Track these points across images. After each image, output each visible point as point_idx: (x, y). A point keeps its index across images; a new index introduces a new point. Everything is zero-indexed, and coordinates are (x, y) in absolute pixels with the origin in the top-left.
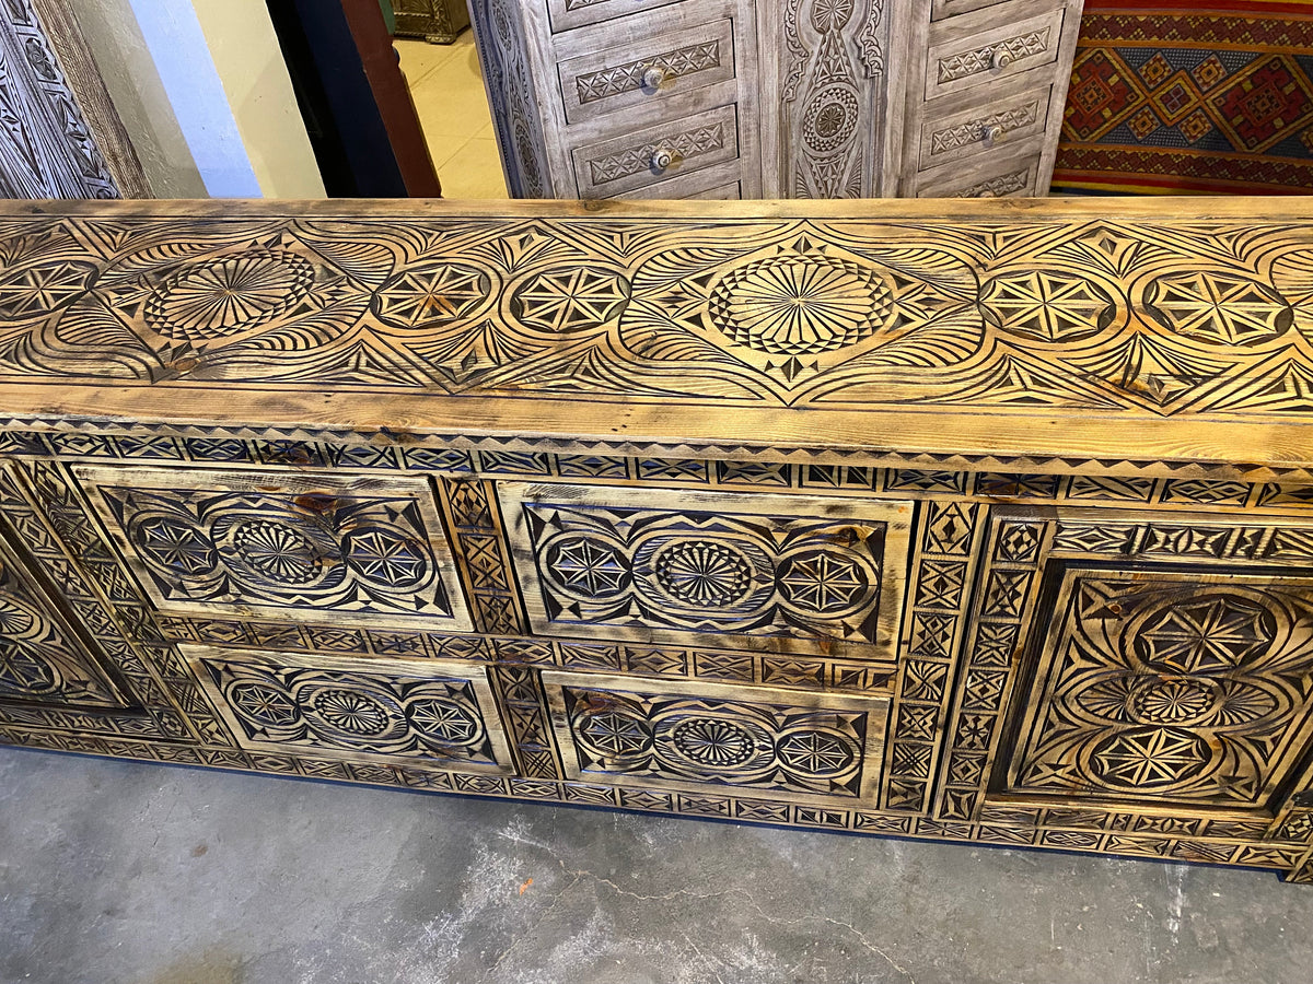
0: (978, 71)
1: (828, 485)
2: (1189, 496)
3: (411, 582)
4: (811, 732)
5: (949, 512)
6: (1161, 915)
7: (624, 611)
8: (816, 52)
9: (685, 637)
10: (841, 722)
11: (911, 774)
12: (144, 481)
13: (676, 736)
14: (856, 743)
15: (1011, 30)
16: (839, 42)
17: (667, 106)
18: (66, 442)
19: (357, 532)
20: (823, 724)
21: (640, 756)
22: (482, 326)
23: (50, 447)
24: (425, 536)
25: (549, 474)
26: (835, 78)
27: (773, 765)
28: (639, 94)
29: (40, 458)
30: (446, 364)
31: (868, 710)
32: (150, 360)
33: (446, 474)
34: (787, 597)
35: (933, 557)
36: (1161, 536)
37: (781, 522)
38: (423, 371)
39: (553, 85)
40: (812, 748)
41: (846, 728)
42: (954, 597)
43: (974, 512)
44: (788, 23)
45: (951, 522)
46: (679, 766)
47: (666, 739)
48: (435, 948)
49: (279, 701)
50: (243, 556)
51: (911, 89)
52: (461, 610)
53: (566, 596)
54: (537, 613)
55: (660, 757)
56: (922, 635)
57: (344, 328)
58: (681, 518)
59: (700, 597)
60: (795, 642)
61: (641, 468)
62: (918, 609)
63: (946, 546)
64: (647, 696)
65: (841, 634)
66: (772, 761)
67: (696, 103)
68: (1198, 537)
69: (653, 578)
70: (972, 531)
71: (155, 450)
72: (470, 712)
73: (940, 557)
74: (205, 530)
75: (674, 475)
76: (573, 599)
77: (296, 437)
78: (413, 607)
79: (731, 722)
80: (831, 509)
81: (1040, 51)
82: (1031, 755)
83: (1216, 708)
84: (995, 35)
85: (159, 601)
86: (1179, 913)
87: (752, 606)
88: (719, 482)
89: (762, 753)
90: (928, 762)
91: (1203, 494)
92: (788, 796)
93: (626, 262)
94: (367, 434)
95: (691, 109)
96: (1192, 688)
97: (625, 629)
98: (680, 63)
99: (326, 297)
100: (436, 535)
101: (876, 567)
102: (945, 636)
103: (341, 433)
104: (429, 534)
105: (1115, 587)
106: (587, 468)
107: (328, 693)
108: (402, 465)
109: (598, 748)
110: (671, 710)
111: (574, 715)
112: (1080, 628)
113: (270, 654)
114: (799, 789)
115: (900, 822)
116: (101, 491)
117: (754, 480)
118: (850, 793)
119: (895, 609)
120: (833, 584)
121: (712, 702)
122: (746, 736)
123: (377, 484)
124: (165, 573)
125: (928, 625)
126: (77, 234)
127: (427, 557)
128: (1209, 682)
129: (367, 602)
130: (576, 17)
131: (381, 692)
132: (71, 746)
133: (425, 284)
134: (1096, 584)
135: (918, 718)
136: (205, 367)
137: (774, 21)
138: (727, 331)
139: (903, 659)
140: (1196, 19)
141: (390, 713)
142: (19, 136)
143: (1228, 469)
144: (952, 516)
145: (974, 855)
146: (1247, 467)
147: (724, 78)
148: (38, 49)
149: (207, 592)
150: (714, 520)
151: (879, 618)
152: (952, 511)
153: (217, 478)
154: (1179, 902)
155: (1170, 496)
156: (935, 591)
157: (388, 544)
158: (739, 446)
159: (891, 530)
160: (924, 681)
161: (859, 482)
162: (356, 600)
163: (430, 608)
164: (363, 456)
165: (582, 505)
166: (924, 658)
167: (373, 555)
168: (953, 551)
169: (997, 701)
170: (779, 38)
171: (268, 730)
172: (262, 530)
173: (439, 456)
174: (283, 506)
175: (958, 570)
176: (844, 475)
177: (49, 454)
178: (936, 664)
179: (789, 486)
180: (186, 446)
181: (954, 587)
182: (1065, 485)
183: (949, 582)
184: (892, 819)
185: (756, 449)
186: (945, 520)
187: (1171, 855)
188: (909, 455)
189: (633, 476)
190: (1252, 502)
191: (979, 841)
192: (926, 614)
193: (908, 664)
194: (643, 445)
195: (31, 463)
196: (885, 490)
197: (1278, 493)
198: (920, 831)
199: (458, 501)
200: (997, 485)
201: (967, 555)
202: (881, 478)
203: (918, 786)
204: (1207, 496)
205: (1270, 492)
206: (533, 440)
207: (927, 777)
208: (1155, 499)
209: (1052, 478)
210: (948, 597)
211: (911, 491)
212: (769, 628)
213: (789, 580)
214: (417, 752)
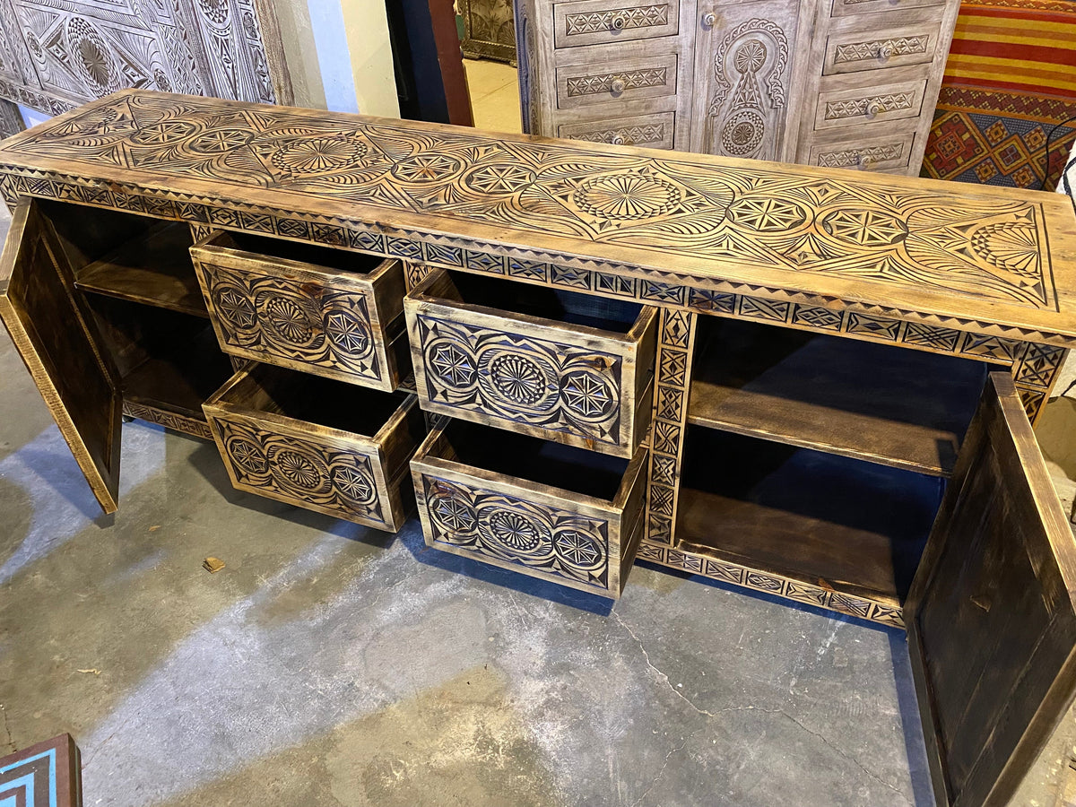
0: (856, 114)
1: (610, 291)
2: (808, 321)
5: (675, 317)
6: (815, 643)
8: (736, 85)
11: (661, 512)
15: (884, 89)
16: (753, 80)
17: (627, 107)
18: (218, 215)
22: (447, 185)
23: (209, 218)
25: (462, 266)
26: (748, 105)
28: (609, 95)
29: (203, 224)
30: (420, 200)
32: (269, 178)
33: (409, 260)
35: (668, 347)
38: (407, 201)
39: (552, 82)
42: (681, 377)
43: (689, 317)
44: (717, 63)
45: (677, 324)
48: (361, 571)
51: (804, 120)
56: (664, 403)
57: (373, 177)
61: (511, 269)
62: (661, 384)
63: (675, 340)
67: (647, 107)
70: (689, 331)
71: (261, 227)
73: (672, 348)
75: (528, 275)
77: (333, 222)
81: (906, 107)
84: (871, 91)
86: (828, 645)
88: (552, 282)
90: (672, 502)
91: (815, 320)
93: (539, 166)
94: (369, 225)
95: (643, 111)
98: (637, 80)
99: (369, 162)
102: (677, 406)
103: (356, 223)
106: (482, 264)
108: (386, 251)
115: (657, 552)
117: (571, 283)
125: (667, 396)
126: (248, 118)
130: (571, 40)
132: (183, 427)
133: (424, 163)
135: (664, 466)
136: (296, 185)
137: (707, 59)
138: (580, 204)
139: (654, 419)
140: (1028, 98)
142: (230, 71)
143: (819, 298)
144: (677, 320)
145: (706, 590)
146: (830, 298)
147: (668, 94)
148: (250, 19)
152: (677, 316)
154: (831, 640)
155: (797, 319)
156: (670, 371)
158: (558, 255)
160: (666, 438)
161: (627, 291)
164: (367, 242)
166: (663, 420)
168: (679, 344)
170: (709, 72)
173: (406, 247)
175: (682, 358)
176: (619, 285)
177: (207, 222)
178: (673, 426)
179: (590, 289)
180: (277, 225)
181: (680, 370)
182: (738, 305)
183: (677, 366)
184: (652, 548)
185: (568, 258)
186: (674, 322)
187: (829, 606)
188: (647, 271)
189: (507, 273)
190: (843, 330)
191: (707, 576)
192: (666, 389)
193: (657, 424)
194: (509, 248)
195: (198, 228)
196: (641, 297)
197: (858, 324)
198: (670, 561)
199: (413, 278)
200: (700, 302)
201: (687, 348)
202: (638, 290)
203: (667, 522)
204: (818, 322)
205: (852, 322)
206: (452, 239)
207: (671, 515)
208: (789, 320)
209: (731, 299)
210: (677, 377)
211: (655, 300)
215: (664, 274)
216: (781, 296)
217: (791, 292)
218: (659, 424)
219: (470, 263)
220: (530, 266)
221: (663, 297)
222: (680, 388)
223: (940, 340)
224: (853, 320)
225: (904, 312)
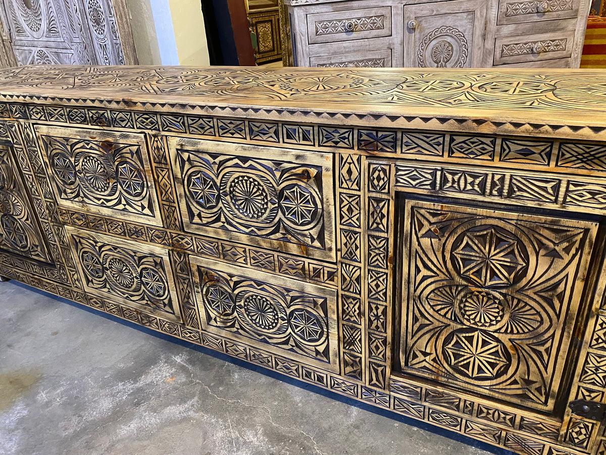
1: (294, 141)
2: (463, 153)
3: (139, 194)
4: (302, 310)
5: (348, 161)
7: (218, 220)
9: (244, 238)
10: (315, 303)
12: (55, 132)
13: (245, 305)
14: (324, 320)
18: (33, 113)
19: (121, 163)
20: (307, 304)
21: (231, 317)
22: (190, 84)
23: (29, 115)
24: (143, 168)
25: (186, 133)
27: (288, 332)
29: (26, 121)
30: (165, 90)
31: (327, 296)
33: (150, 132)
34: (284, 214)
35: (345, 191)
36: (450, 177)
37: (278, 163)
38: (154, 90)
40: (304, 322)
41: (317, 308)
42: (357, 220)
43: (359, 160)
44: (419, 56)
45: (350, 167)
46: (248, 327)
47: (240, 307)
49: (97, 263)
50: (84, 175)
52: (157, 213)
53: (196, 208)
54: (186, 219)
55: (239, 319)
56: (345, 244)
58: (236, 161)
59: (248, 212)
60: (290, 245)
61: (220, 130)
62: (342, 227)
63: (350, 184)
64: (231, 276)
65: (309, 241)
66: (287, 330)
68: (470, 179)
69: (228, 198)
70: (360, 174)
71: (59, 117)
72: (163, 278)
73: (347, 191)
74: (72, 160)
75: (233, 134)
76: (198, 209)
77: (96, 104)
78: (140, 209)
79: (268, 298)
80: (298, 157)
82: (410, 342)
83: (506, 318)
85: (59, 200)
87: (270, 219)
88: (251, 139)
89: (283, 322)
90: (360, 341)
91: (469, 151)
92: (296, 356)
94: (118, 102)
96: (489, 299)
97: (220, 231)
98: (365, 66)
99: (146, 79)
100: (147, 167)
101: (320, 197)
102: (357, 248)
103: (110, 102)
104: (145, 166)
105: (434, 215)
106: (199, 129)
107: (113, 259)
108: (135, 126)
109: (213, 309)
110: (241, 287)
111: (203, 285)
112: (419, 244)
113: (93, 233)
114: (301, 352)
115: (352, 388)
116: (42, 137)
117: (265, 137)
118: (325, 359)
119: (331, 226)
120: (302, 208)
121: (259, 283)
122: (275, 309)
123: (126, 137)
124: (60, 183)
125: (348, 238)
127: (144, 180)
128: (497, 295)
129: (125, 205)
131: (131, 261)
134: (422, 211)
135: (351, 306)
137: (412, 53)
138: (282, 87)
139: (339, 261)
141: (134, 275)
143: (470, 123)
144: (350, 163)
145: (396, 425)
146: (480, 122)
149: (73, 195)
150: (250, 162)
151: (326, 232)
152: (349, 160)
153: (77, 132)
155: (453, 152)
156: (347, 213)
157: (131, 171)
158: (249, 109)
159: (324, 172)
160: (351, 278)
161: (308, 140)
162: (121, 203)
163: (147, 211)
164: (123, 121)
165: (198, 151)
166: (347, 261)
167: (126, 177)
168: (353, 187)
169: (385, 294)
170: (415, 62)
171: (94, 281)
172: (90, 160)
173: (147, 122)
174: (97, 148)
175: (356, 201)
176: (301, 136)
177: (28, 119)
178: (355, 266)
179: (279, 142)
180: (68, 115)
181: (356, 212)
182: (399, 143)
183: (354, 209)
184: (348, 384)
185: (256, 110)
186: (347, 166)
187: (505, 445)
188: (318, 114)
189: (217, 134)
190: (497, 158)
191: (395, 411)
192: (346, 231)
193: (342, 266)
194: (213, 108)
195: (23, 123)
196: (319, 146)
197: (510, 151)
198: (364, 397)
199: (154, 147)
200: (368, 143)
201: (359, 190)
202: (316, 138)
203: (358, 360)
204: (472, 153)
205: (505, 150)
206: (173, 105)
207: (361, 353)
208: (446, 154)
209: (393, 138)
210: (354, 219)
211: (330, 146)
212: (278, 235)
213: (284, 204)
214: (145, 302)
215: (333, 115)
216: (434, 125)
217: (443, 120)
218: (344, 265)
219: (191, 129)
220: (233, 126)
221: (337, 143)
222: (357, 230)
223: (595, 161)
224: (505, 147)
225: (555, 127)
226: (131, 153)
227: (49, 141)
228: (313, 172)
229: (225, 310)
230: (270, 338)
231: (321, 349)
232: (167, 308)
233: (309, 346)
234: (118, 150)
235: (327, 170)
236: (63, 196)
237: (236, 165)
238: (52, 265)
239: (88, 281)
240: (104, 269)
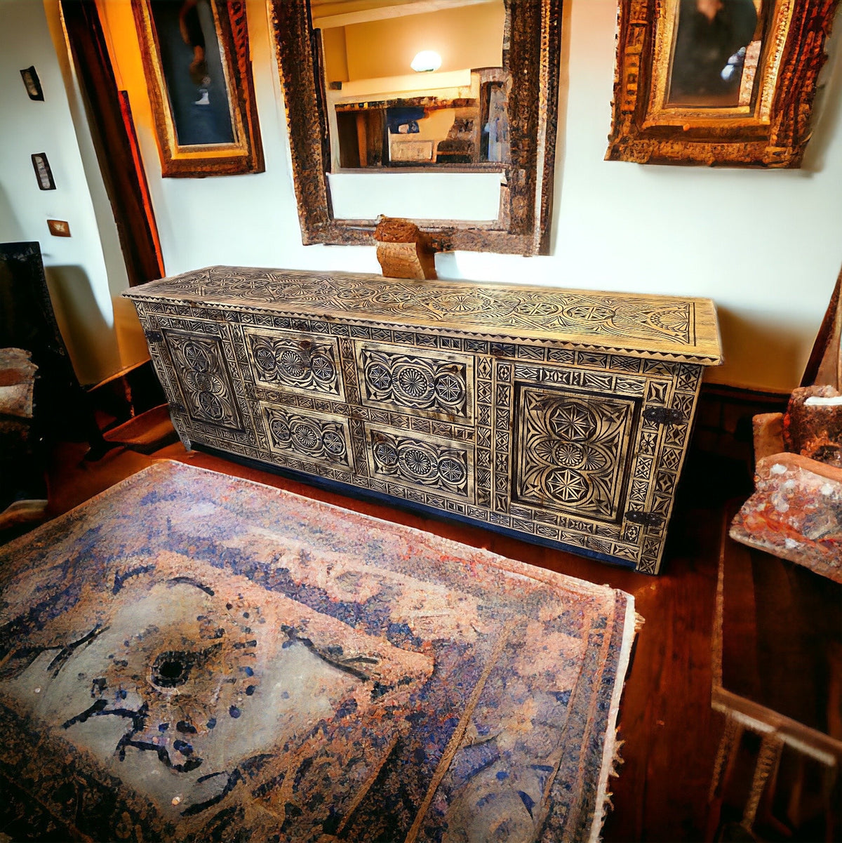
1: (447, 347)
2: (556, 359)
3: (329, 379)
4: (449, 459)
7: (389, 397)
9: (408, 410)
10: (458, 454)
11: (484, 486)
12: (261, 333)
13: (406, 457)
14: (464, 466)
18: (244, 318)
19: (315, 357)
20: (452, 455)
21: (394, 467)
22: (365, 300)
23: (239, 319)
24: (334, 360)
25: (369, 339)
27: (437, 476)
29: (236, 323)
30: (350, 306)
31: (467, 450)
32: (272, 299)
33: (341, 336)
34: (438, 394)
35: (481, 380)
36: (548, 373)
37: (435, 361)
38: (342, 306)
40: (450, 468)
41: (460, 458)
42: (489, 398)
43: (491, 361)
45: (485, 365)
46: (407, 473)
47: (402, 459)
49: (285, 429)
50: (283, 364)
52: (342, 392)
53: (373, 389)
54: (364, 397)
55: (401, 468)
56: (481, 414)
57: (328, 297)
58: (406, 358)
59: (412, 393)
60: (441, 415)
61: (395, 338)
62: (479, 403)
63: (485, 375)
64: (396, 437)
65: (455, 412)
66: (437, 474)
68: (560, 375)
69: (398, 383)
70: (491, 369)
71: (266, 322)
72: (342, 439)
73: (483, 380)
74: (274, 353)
75: (404, 341)
76: (375, 390)
77: (302, 317)
78: (328, 389)
79: (423, 452)
80: (450, 357)
82: (524, 479)
83: (585, 460)
85: (257, 382)
87: (429, 397)
88: (417, 345)
89: (434, 469)
90: (489, 479)
92: (443, 493)
93: (417, 292)
94: (320, 317)
96: (574, 448)
97: (390, 405)
99: (327, 292)
100: (337, 360)
101: (464, 382)
102: (488, 416)
103: (313, 316)
105: (539, 396)
106: (380, 337)
107: (300, 426)
108: (330, 332)
109: (381, 461)
110: (404, 444)
111: (374, 444)
112: (530, 414)
113: (285, 407)
114: (446, 489)
115: (483, 513)
116: (249, 336)
117: (427, 344)
118: (464, 494)
119: (472, 402)
120: (452, 390)
121: (417, 441)
122: (428, 460)
123: (322, 339)
124: (261, 369)
125: (482, 410)
127: (334, 369)
128: (579, 445)
129: (315, 386)
131: (316, 427)
134: (531, 394)
135: (484, 456)
136: (286, 301)
138: (435, 307)
139: (476, 426)
141: (318, 437)
143: (559, 343)
144: (485, 363)
146: (565, 343)
149: (271, 379)
150: (416, 360)
151: (467, 406)
152: (484, 361)
153: (280, 333)
155: (550, 359)
156: (483, 395)
157: (324, 362)
158: (418, 327)
159: (467, 368)
160: (484, 437)
161: (457, 347)
162: (312, 385)
163: (333, 391)
164: (320, 328)
165: (378, 351)
166: (481, 426)
167: (319, 367)
168: (487, 378)
169: (507, 447)
171: (280, 443)
172: (290, 354)
173: (340, 330)
174: (296, 345)
175: (489, 386)
176: (452, 344)
177: (239, 322)
178: (487, 429)
179: (437, 347)
180: (274, 321)
181: (488, 393)
182: (516, 351)
183: (487, 391)
184: (481, 511)
185: (424, 328)
186: (483, 364)
187: (587, 546)
188: (466, 333)
189: (393, 341)
190: (576, 363)
192: (481, 405)
194: (393, 325)
195: (233, 325)
196: (465, 351)
197: (583, 359)
198: (491, 520)
199: (344, 347)
200: (497, 351)
201: (491, 380)
202: (463, 346)
203: (488, 493)
204: (561, 359)
205: (580, 358)
206: (363, 322)
207: (490, 488)
208: (546, 359)
209: (513, 349)
210: (487, 398)
211: (472, 352)
212: (433, 408)
213: (439, 387)
214: (324, 458)
215: (475, 334)
216: (538, 343)
217: (543, 341)
218: (479, 428)
219: (374, 336)
220: (405, 336)
221: (476, 350)
222: (489, 405)
223: (630, 366)
225: (607, 348)
226: (325, 350)
227: (255, 339)
228: (460, 367)
229: (390, 461)
230: (424, 480)
231: (462, 487)
232: (343, 462)
233: (454, 485)
234: (315, 348)
235: (470, 366)
236: (262, 378)
237: (406, 361)
238: (243, 431)
239: (275, 443)
240: (291, 434)
